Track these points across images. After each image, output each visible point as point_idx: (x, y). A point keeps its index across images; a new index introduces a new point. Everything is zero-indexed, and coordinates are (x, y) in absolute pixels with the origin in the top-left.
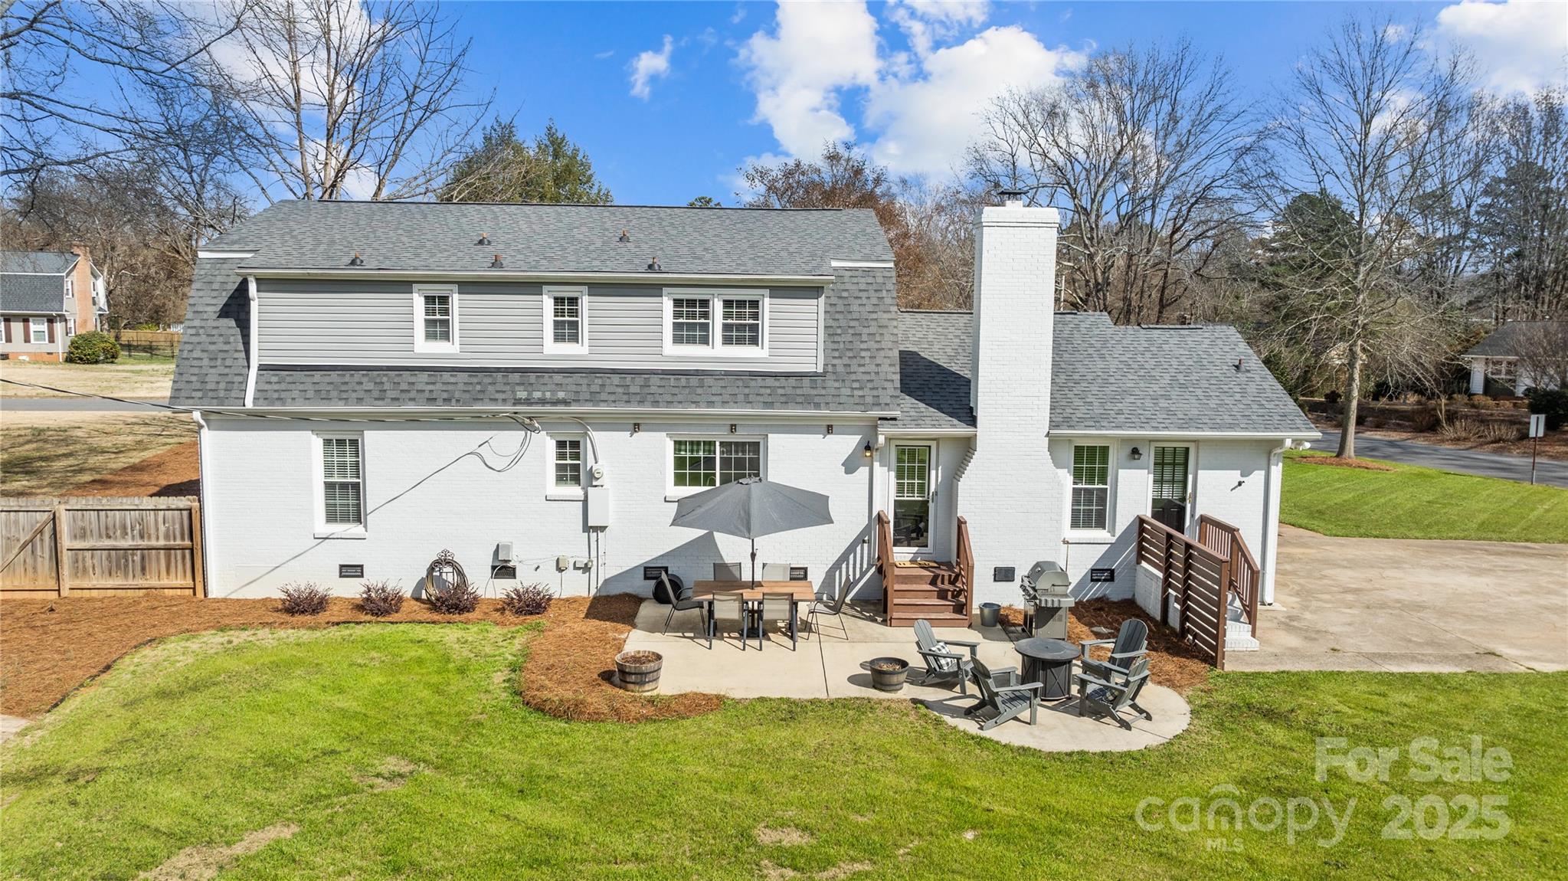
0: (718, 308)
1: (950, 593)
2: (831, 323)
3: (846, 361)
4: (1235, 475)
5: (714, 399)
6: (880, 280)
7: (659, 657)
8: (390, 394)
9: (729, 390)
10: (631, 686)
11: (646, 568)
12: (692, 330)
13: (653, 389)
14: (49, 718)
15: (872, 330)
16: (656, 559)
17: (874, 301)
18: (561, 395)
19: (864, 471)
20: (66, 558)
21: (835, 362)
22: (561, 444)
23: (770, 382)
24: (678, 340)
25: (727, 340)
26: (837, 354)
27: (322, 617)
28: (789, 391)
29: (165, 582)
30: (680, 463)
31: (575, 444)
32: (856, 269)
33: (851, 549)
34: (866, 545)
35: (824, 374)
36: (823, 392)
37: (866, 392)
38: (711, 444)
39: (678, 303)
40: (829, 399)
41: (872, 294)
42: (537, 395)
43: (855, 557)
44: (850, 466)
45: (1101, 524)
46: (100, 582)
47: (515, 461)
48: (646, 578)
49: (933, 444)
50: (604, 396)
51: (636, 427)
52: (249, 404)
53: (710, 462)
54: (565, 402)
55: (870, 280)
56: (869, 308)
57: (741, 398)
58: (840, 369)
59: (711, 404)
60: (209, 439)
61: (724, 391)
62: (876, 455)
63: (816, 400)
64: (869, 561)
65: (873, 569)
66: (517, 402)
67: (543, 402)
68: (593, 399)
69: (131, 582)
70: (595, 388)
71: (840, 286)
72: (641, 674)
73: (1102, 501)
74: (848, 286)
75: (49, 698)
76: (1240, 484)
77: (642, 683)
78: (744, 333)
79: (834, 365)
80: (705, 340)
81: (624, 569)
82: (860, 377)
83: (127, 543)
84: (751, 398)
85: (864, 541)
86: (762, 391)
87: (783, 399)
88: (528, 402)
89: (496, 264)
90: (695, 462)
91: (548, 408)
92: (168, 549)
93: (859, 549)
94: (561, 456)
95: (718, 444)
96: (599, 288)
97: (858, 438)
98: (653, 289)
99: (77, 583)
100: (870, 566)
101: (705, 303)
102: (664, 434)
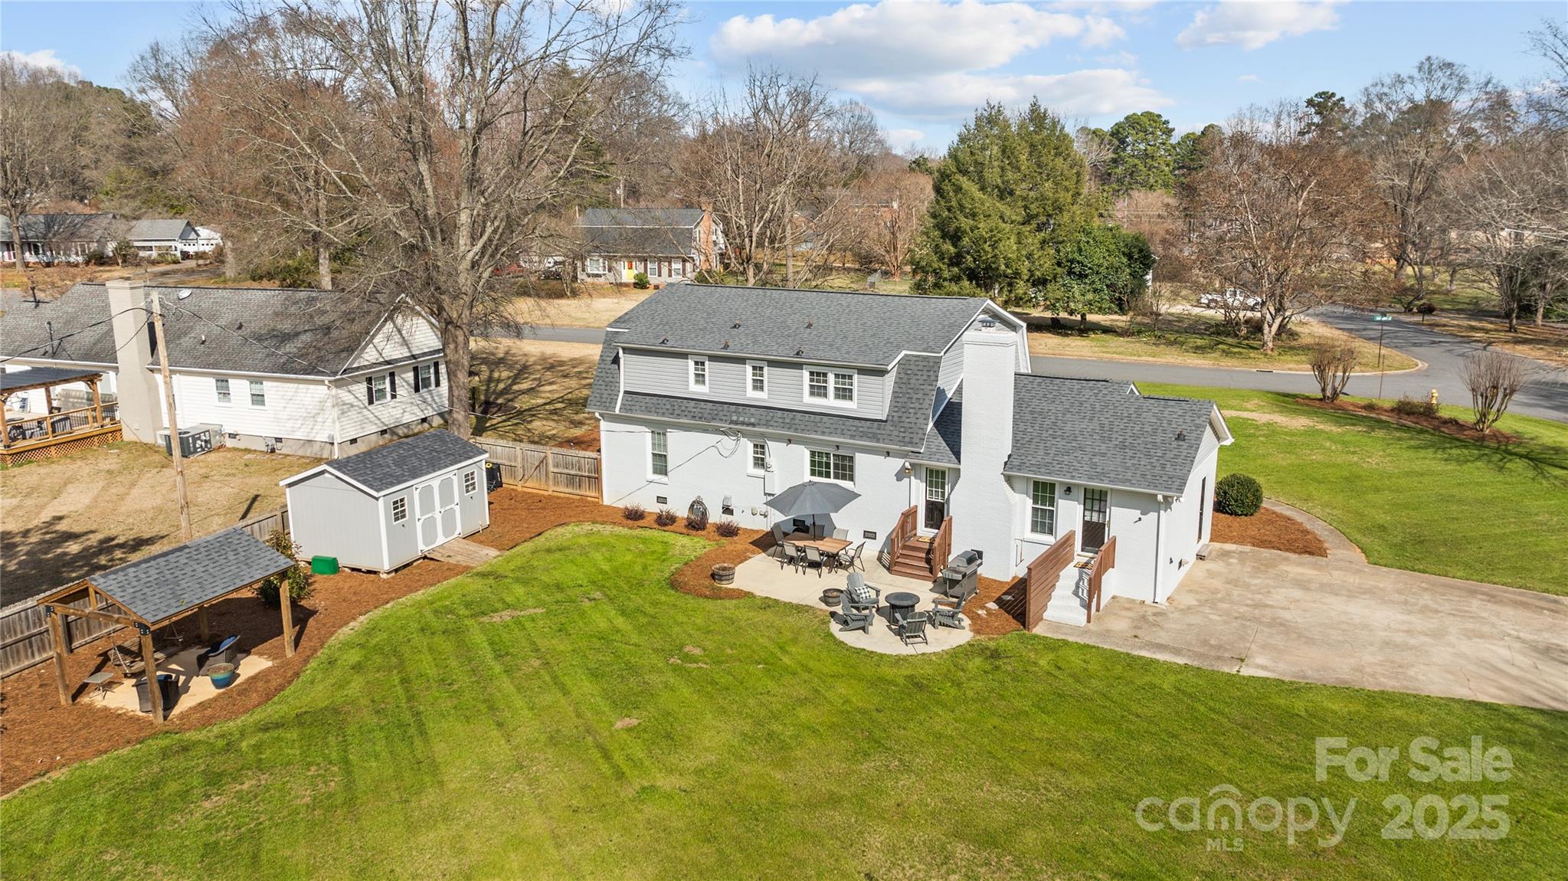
0: (831, 377)
2: (898, 390)
3: (900, 414)
4: (1137, 513)
5: (826, 430)
6: (931, 364)
7: (732, 569)
8: (677, 412)
9: (834, 426)
10: (717, 581)
11: (794, 520)
12: (818, 391)
13: (796, 421)
14: (507, 553)
15: (920, 396)
17: (925, 377)
18: (752, 420)
19: (906, 480)
20: (551, 476)
21: (894, 414)
22: (756, 446)
23: (857, 423)
24: (812, 394)
25: (837, 396)
26: (896, 409)
27: (641, 523)
28: (865, 430)
29: (588, 493)
30: (813, 463)
31: (763, 447)
32: (919, 356)
35: (886, 421)
36: (885, 432)
37: (907, 434)
38: (828, 455)
39: (812, 373)
40: (888, 436)
41: (925, 373)
42: (741, 419)
44: (900, 476)
45: (1051, 532)
46: (563, 490)
47: (733, 453)
48: (794, 525)
50: (772, 423)
51: (790, 441)
52: (617, 411)
53: (828, 465)
54: (753, 425)
55: (926, 364)
56: (921, 382)
57: (839, 431)
58: (896, 419)
59: (823, 433)
60: (604, 425)
61: (831, 426)
62: (912, 472)
63: (881, 436)
66: (732, 422)
67: (743, 423)
68: (767, 425)
69: (575, 492)
70: (769, 418)
71: (907, 367)
72: (720, 576)
73: (1051, 518)
74: (913, 367)
75: (511, 544)
76: (1140, 519)
78: (844, 394)
79: (893, 416)
80: (825, 395)
82: (906, 425)
83: (573, 472)
84: (845, 432)
86: (851, 428)
87: (861, 434)
88: (736, 423)
89: (726, 347)
90: (820, 464)
91: (744, 427)
92: (589, 477)
94: (756, 452)
95: (830, 455)
96: (773, 363)
97: (903, 461)
98: (798, 366)
99: (555, 489)
101: (825, 375)
102: (804, 447)
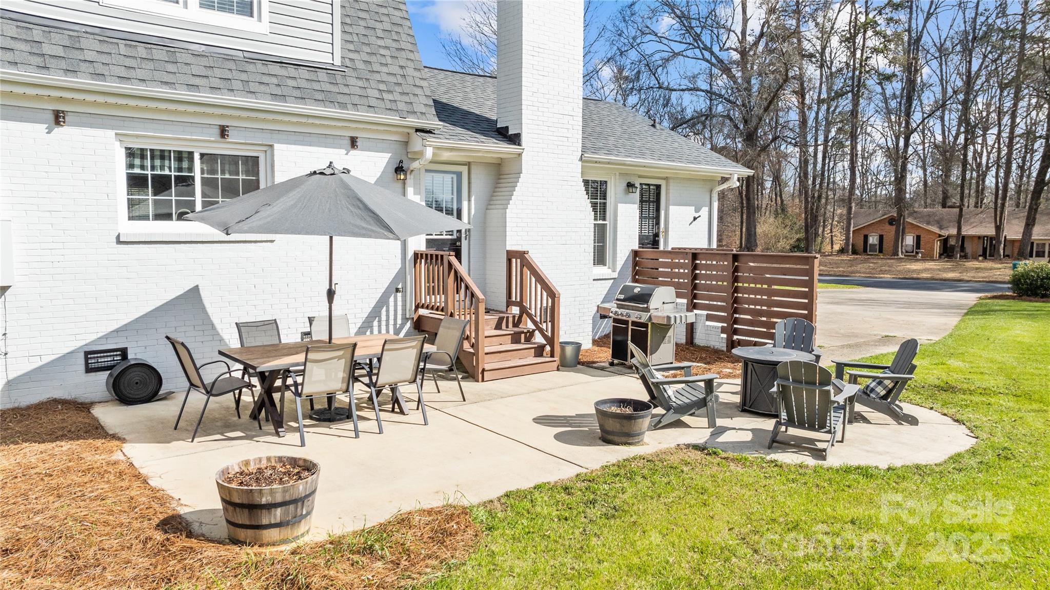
1: (523, 336)
3: (365, 57)
4: (691, 211)
5: (197, 81)
7: (309, 467)
9: (218, 73)
10: (272, 534)
11: (87, 354)
13: (90, 55)
16: (106, 337)
21: (352, 55)
23: (275, 69)
26: (351, 47)
28: (303, 84)
30: (135, 183)
33: (383, 302)
34: (399, 295)
35: (344, 69)
36: (346, 90)
37: (397, 96)
38: (191, 154)
40: (356, 100)
43: (388, 311)
48: (89, 370)
49: (464, 170)
51: (59, 117)
53: (186, 182)
57: (237, 84)
58: (361, 66)
59: (193, 88)
61: (209, 72)
62: (410, 180)
63: (341, 99)
64: (404, 314)
65: (408, 325)
72: (294, 502)
76: (695, 219)
77: (297, 520)
79: (351, 60)
81: (46, 359)
82: (385, 78)
84: (253, 86)
85: (397, 290)
86: (266, 79)
87: (297, 93)
90: (161, 184)
93: (392, 299)
95: (197, 157)
97: (386, 157)
100: (405, 319)
102: (111, 133)
